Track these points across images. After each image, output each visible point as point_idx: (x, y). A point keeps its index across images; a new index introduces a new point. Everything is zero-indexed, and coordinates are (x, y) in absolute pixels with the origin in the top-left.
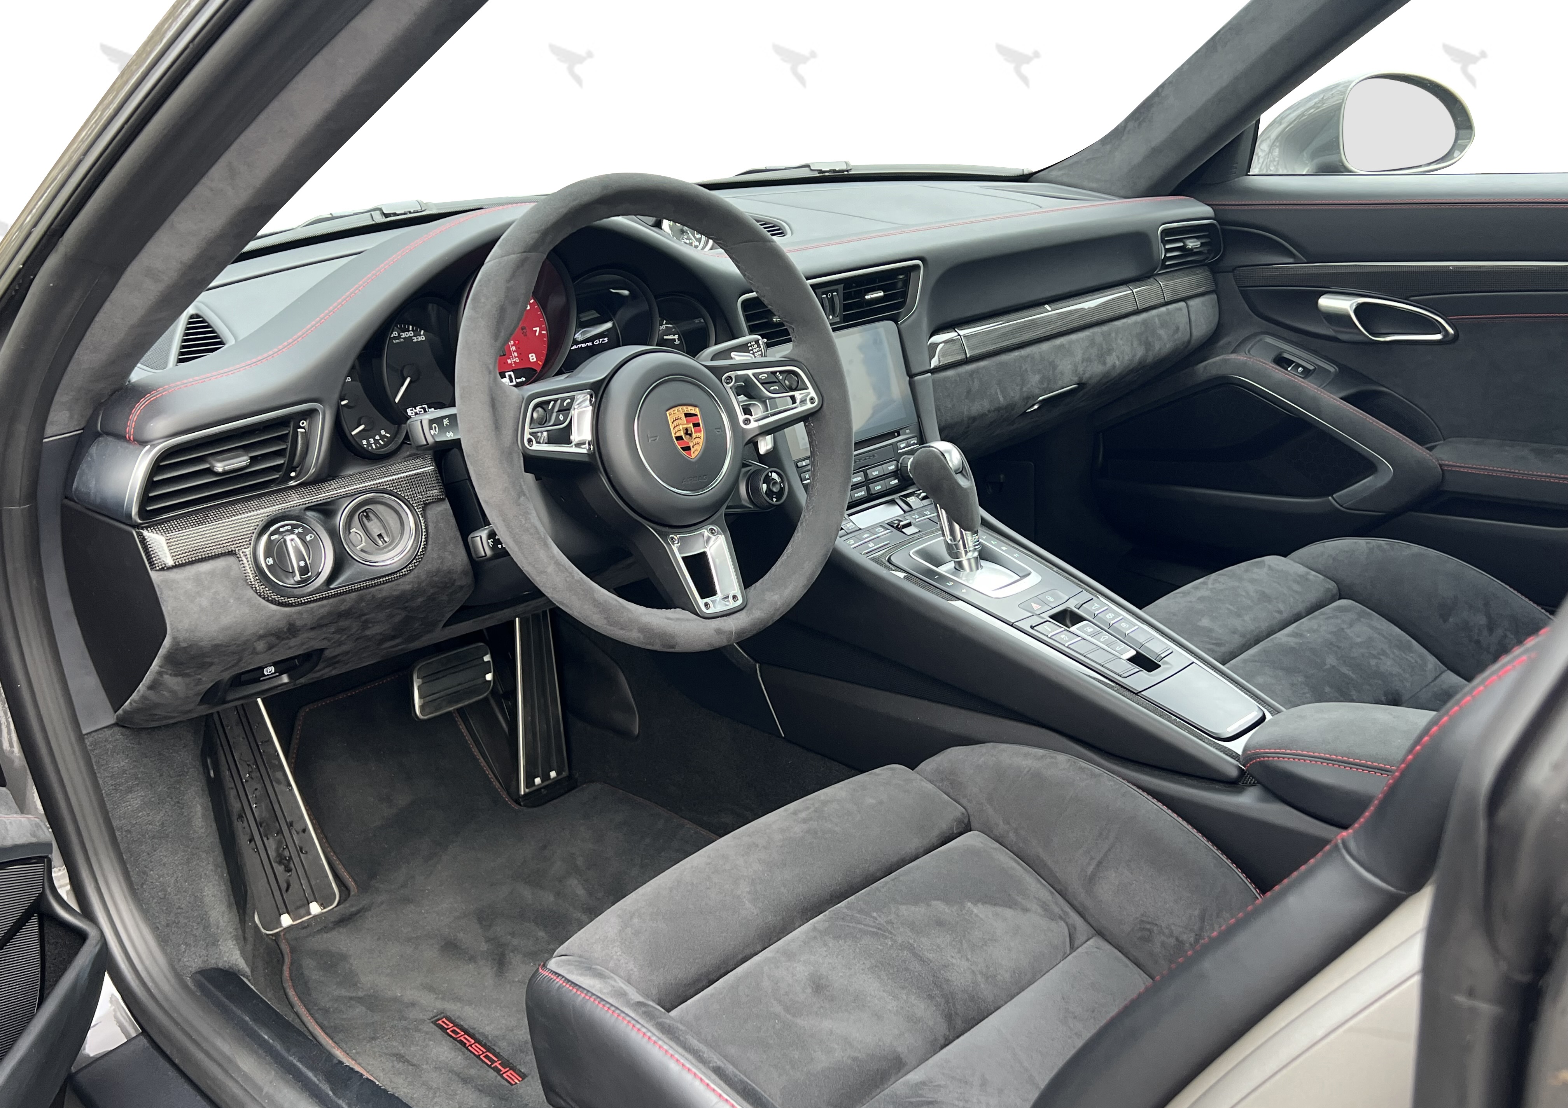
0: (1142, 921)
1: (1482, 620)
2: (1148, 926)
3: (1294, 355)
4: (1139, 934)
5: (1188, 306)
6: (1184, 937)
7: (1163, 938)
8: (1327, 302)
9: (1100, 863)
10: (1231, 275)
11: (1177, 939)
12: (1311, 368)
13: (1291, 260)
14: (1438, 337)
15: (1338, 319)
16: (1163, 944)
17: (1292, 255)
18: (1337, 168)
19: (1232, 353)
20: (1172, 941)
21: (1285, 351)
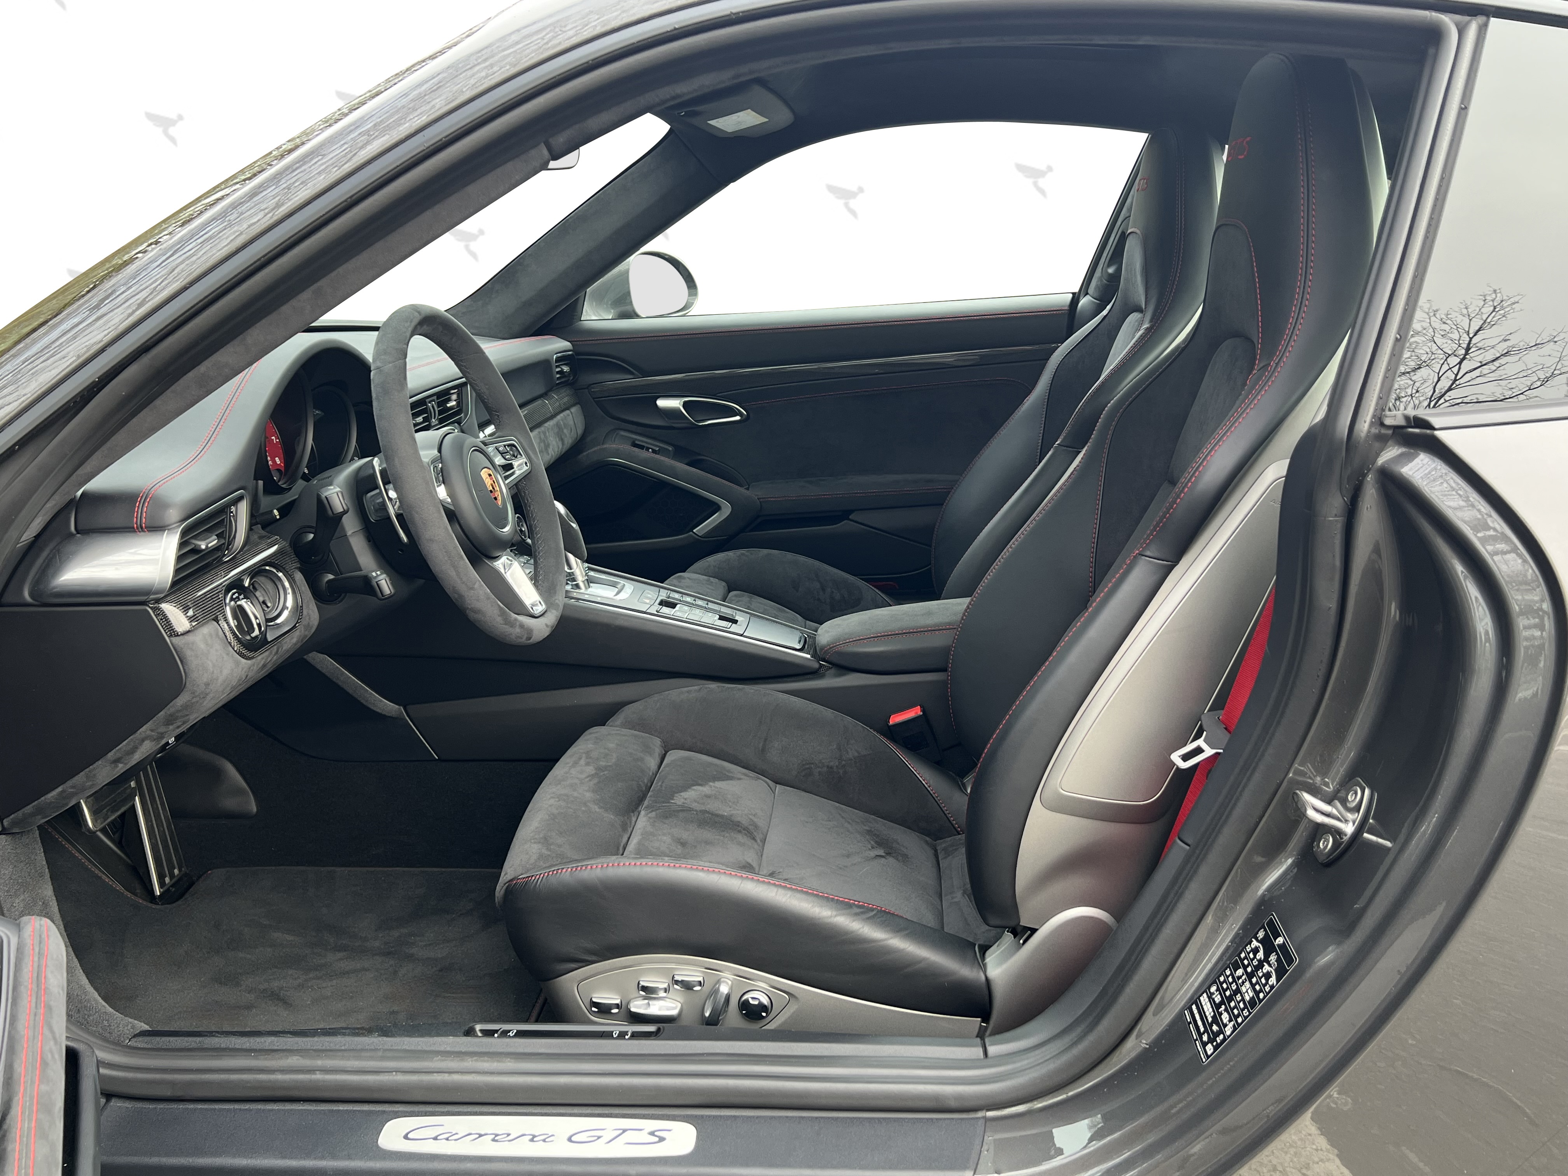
0: (804, 765)
1: (817, 585)
2: (808, 766)
3: (643, 441)
4: (803, 773)
5: (571, 413)
6: (832, 764)
7: (819, 769)
8: (662, 403)
9: (766, 740)
10: (587, 390)
11: (828, 767)
12: (657, 449)
13: (631, 377)
14: (738, 418)
15: (672, 413)
16: (820, 773)
17: (632, 373)
18: (632, 314)
19: (603, 444)
20: (825, 769)
21: (636, 439)
